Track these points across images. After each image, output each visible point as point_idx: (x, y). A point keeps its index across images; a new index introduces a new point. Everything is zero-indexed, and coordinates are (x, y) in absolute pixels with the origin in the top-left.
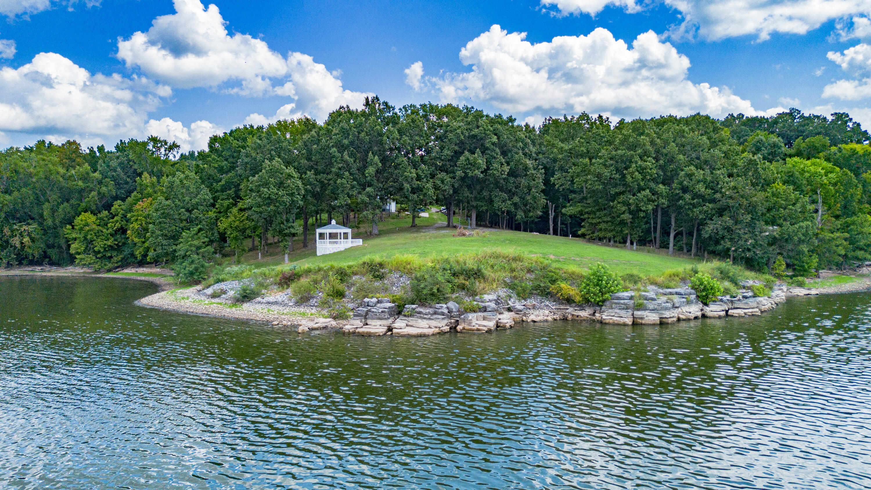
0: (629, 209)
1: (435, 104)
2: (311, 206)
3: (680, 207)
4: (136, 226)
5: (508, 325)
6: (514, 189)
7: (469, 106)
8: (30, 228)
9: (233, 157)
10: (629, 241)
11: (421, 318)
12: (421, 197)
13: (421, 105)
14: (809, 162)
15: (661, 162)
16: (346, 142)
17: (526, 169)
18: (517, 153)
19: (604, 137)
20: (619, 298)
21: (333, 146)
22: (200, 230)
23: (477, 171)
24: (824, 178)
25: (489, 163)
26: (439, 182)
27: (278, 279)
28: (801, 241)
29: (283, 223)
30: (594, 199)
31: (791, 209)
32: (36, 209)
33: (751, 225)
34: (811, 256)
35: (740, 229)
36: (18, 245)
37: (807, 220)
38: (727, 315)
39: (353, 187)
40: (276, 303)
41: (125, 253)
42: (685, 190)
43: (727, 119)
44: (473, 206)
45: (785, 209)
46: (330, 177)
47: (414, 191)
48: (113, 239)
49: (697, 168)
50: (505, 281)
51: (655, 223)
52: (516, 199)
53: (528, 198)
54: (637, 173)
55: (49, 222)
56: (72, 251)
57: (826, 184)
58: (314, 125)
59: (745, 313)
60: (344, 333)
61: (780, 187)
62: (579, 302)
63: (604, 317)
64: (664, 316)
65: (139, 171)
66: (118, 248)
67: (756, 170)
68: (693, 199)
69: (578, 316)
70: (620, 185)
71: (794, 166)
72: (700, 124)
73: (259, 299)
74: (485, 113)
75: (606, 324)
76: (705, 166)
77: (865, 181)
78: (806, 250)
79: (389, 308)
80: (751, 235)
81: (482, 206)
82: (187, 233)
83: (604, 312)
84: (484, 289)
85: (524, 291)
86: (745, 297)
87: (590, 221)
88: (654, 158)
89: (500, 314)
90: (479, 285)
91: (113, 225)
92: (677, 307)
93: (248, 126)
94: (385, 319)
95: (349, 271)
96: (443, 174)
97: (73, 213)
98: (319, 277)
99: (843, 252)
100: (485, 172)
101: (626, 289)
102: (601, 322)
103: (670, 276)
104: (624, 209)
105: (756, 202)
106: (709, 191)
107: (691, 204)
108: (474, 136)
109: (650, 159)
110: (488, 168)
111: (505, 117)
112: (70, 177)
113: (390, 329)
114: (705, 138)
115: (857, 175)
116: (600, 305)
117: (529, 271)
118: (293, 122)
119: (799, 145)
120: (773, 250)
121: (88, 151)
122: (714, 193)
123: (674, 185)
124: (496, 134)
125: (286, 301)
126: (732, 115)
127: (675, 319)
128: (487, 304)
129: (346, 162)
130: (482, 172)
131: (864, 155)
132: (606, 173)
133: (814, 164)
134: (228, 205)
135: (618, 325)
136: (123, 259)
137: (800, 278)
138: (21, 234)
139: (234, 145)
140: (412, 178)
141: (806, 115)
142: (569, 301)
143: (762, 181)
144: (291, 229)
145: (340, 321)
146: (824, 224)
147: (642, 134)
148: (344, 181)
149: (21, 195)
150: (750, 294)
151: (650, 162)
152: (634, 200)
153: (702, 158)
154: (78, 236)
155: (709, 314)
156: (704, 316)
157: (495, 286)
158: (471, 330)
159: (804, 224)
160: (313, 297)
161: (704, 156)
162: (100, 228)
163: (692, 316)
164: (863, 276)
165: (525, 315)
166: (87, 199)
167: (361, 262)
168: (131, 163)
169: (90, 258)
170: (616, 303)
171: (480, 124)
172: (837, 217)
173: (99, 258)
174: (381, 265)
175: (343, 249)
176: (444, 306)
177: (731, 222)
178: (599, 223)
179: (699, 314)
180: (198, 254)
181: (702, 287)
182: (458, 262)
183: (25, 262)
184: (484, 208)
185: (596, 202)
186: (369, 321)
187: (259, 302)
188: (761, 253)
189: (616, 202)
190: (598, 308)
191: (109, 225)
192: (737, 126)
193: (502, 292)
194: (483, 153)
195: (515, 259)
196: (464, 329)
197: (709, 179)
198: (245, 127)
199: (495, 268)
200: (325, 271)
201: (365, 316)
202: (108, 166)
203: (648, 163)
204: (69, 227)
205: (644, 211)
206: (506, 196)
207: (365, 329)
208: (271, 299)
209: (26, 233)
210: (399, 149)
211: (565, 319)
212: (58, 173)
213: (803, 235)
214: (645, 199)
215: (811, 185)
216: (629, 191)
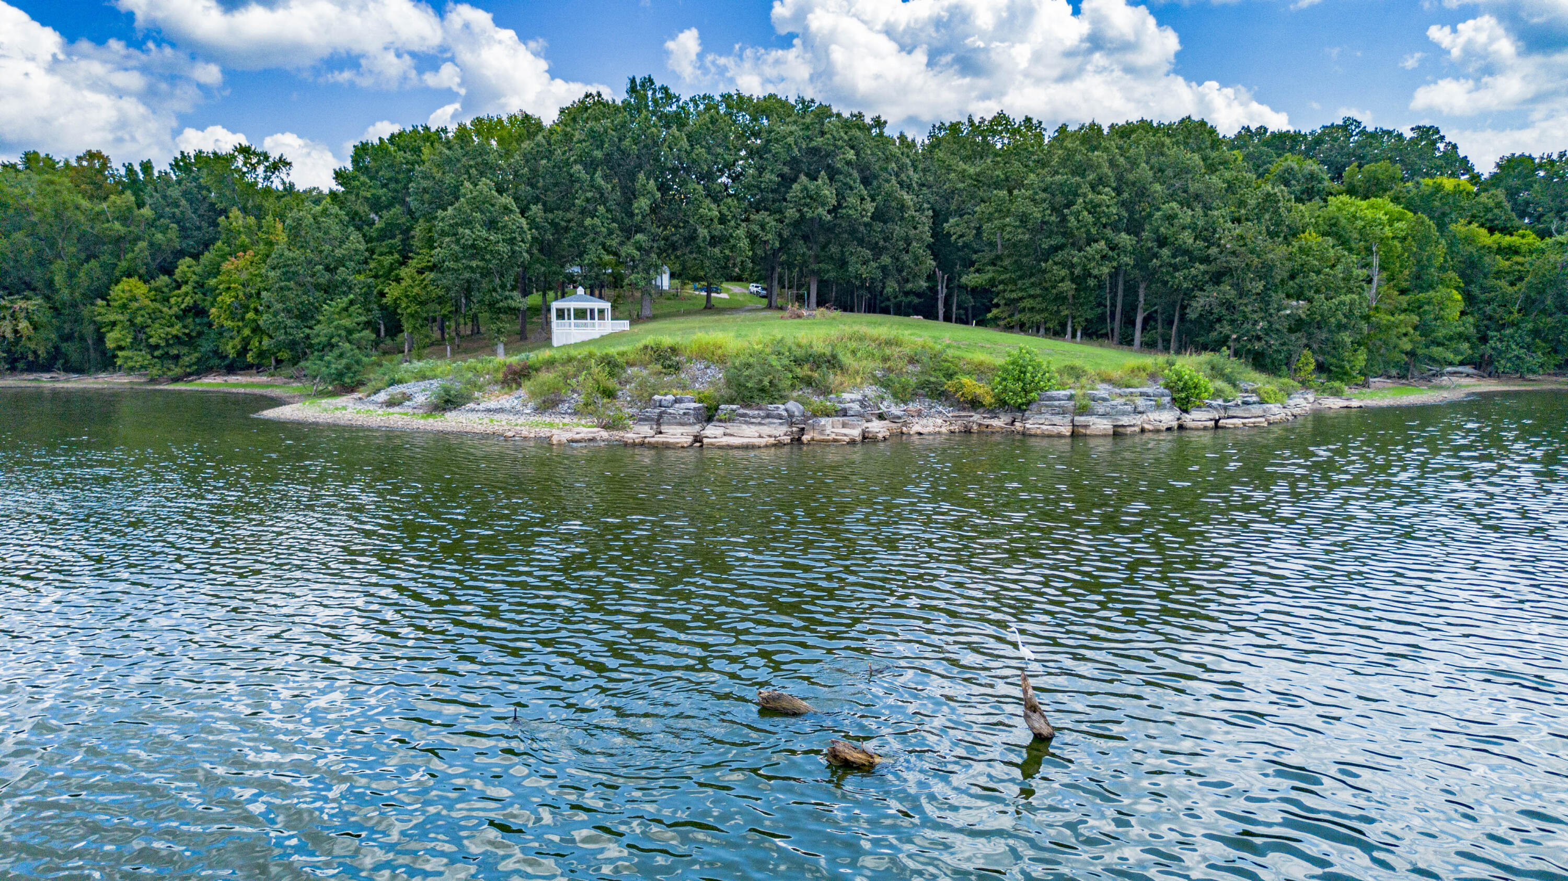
0: (1072, 273)
1: (748, 95)
2: (538, 266)
3: (1155, 270)
4: (227, 299)
5: (880, 436)
6: (881, 243)
7: (807, 98)
8: (31, 305)
9: (397, 181)
10: (1069, 329)
11: (746, 423)
12: (727, 252)
13: (722, 96)
14: (1364, 204)
15: (1126, 195)
16: (598, 154)
17: (903, 207)
18: (888, 181)
19: (1033, 153)
20: (1051, 398)
21: (575, 162)
22: (352, 303)
23: (820, 209)
24: (1387, 228)
25: (840, 196)
26: (756, 228)
27: (500, 376)
28: (1341, 327)
29: (495, 290)
30: (1015, 258)
31: (1327, 274)
32: (38, 272)
33: (1263, 297)
34: (1355, 351)
35: (1246, 305)
36: (9, 335)
37: (1353, 293)
38: (1217, 427)
39: (610, 233)
40: (501, 410)
41: (203, 350)
42: (1162, 242)
43: (1239, 136)
44: (813, 271)
45: (1318, 272)
46: (569, 215)
47: (714, 241)
48: (180, 325)
49: (1182, 205)
50: (874, 376)
51: (1114, 305)
52: (886, 260)
53: (906, 257)
54: (1086, 213)
55: (65, 294)
56: (110, 345)
57: (1387, 238)
58: (539, 126)
59: (1244, 424)
60: (626, 444)
61: (1311, 238)
62: (990, 405)
63: (1028, 426)
64: (1120, 423)
65: (219, 206)
66: (190, 341)
67: (1276, 212)
68: (1174, 256)
69: (987, 426)
70: (1057, 233)
71: (1339, 209)
72: (1190, 133)
73: (472, 405)
74: (835, 111)
75: (1031, 435)
76: (1195, 204)
77: (1454, 236)
78: (1348, 340)
79: (695, 409)
80: (1263, 314)
81: (828, 271)
82: (329, 305)
83: (1028, 419)
84: (842, 384)
85: (904, 389)
86: (1246, 403)
87: (1007, 295)
88: (1114, 189)
89: (867, 421)
90: (834, 379)
91: (180, 299)
92: (1140, 413)
93: (420, 129)
94: (690, 424)
95: (620, 360)
96: (763, 214)
97: (105, 279)
98: (571, 369)
99: (1408, 347)
100: (833, 210)
101: (1063, 386)
102: (1025, 434)
103: (1132, 371)
104: (1064, 272)
105: (1272, 260)
106: (1201, 244)
107: (1171, 265)
108: (815, 151)
109: (1107, 189)
110: (840, 205)
111: (868, 120)
112: (98, 214)
113: (698, 439)
114: (1196, 157)
115: (1441, 227)
116: (1021, 409)
117: (912, 361)
118: (500, 121)
119: (1352, 176)
120: (1297, 339)
121: (123, 171)
122: (1208, 247)
123: (1144, 235)
124: (852, 148)
125: (519, 407)
126: (1248, 129)
127: (1137, 429)
128: (847, 405)
129: (599, 189)
130: (829, 212)
131: (1454, 193)
132: (1036, 214)
133: (1372, 206)
134: (392, 264)
135: (1050, 436)
136: (199, 359)
137: (1337, 384)
138: (13, 316)
139: (398, 159)
140: (712, 220)
141: (1370, 129)
142: (975, 404)
143: (1285, 229)
144: (510, 301)
145: (615, 432)
146: (1380, 301)
147: (1095, 148)
148: (597, 221)
149: (12, 244)
150: (1255, 399)
151: (1106, 196)
152: (1080, 258)
153: (1191, 190)
154: (120, 317)
155: (1190, 424)
156: (1181, 427)
157: (859, 380)
158: (823, 441)
159: (1347, 298)
160: (563, 401)
161: (1193, 187)
162: (158, 305)
163: (1163, 426)
164: (1440, 387)
165: (905, 424)
166: (129, 256)
167: (640, 345)
168: (204, 192)
169: (141, 357)
170: (1047, 406)
171: (826, 129)
172: (1403, 292)
173: (157, 357)
174: (674, 350)
175: (597, 336)
176: (782, 407)
177: (1233, 292)
178: (1021, 299)
179: (1175, 424)
180: (350, 342)
181: (1181, 384)
182: (799, 346)
183: (20, 365)
184: (832, 274)
185: (1018, 265)
186: (664, 428)
187: (473, 410)
188: (1277, 343)
189: (1050, 262)
190: (1019, 414)
191: (173, 301)
192: (1256, 147)
193: (871, 391)
194: (831, 179)
195: (889, 343)
196: (813, 439)
197: (1200, 223)
198: (415, 129)
199: (859, 354)
200: (579, 361)
201: (658, 421)
202: (164, 197)
203: (1104, 197)
204: (100, 302)
205: (1095, 277)
206: (868, 253)
207: (659, 439)
208: (493, 404)
209: (23, 314)
210: (688, 170)
211: (968, 431)
212: (77, 207)
213: (1346, 317)
214: (1098, 257)
215: (1366, 241)
216: (1073, 244)
